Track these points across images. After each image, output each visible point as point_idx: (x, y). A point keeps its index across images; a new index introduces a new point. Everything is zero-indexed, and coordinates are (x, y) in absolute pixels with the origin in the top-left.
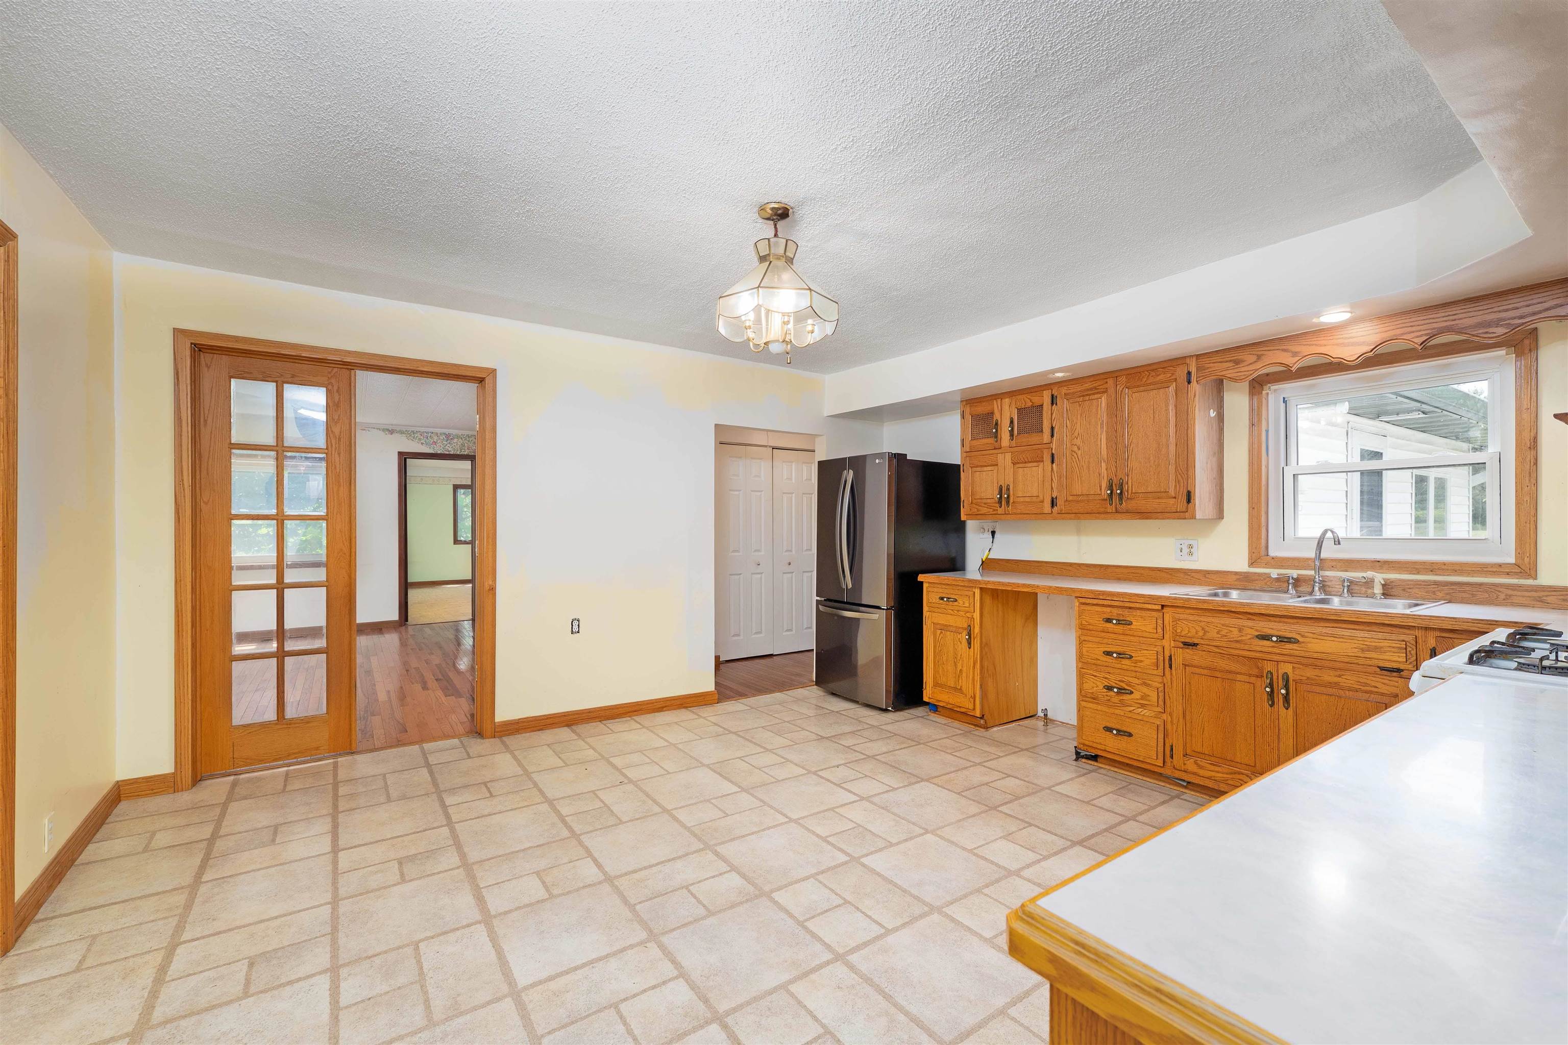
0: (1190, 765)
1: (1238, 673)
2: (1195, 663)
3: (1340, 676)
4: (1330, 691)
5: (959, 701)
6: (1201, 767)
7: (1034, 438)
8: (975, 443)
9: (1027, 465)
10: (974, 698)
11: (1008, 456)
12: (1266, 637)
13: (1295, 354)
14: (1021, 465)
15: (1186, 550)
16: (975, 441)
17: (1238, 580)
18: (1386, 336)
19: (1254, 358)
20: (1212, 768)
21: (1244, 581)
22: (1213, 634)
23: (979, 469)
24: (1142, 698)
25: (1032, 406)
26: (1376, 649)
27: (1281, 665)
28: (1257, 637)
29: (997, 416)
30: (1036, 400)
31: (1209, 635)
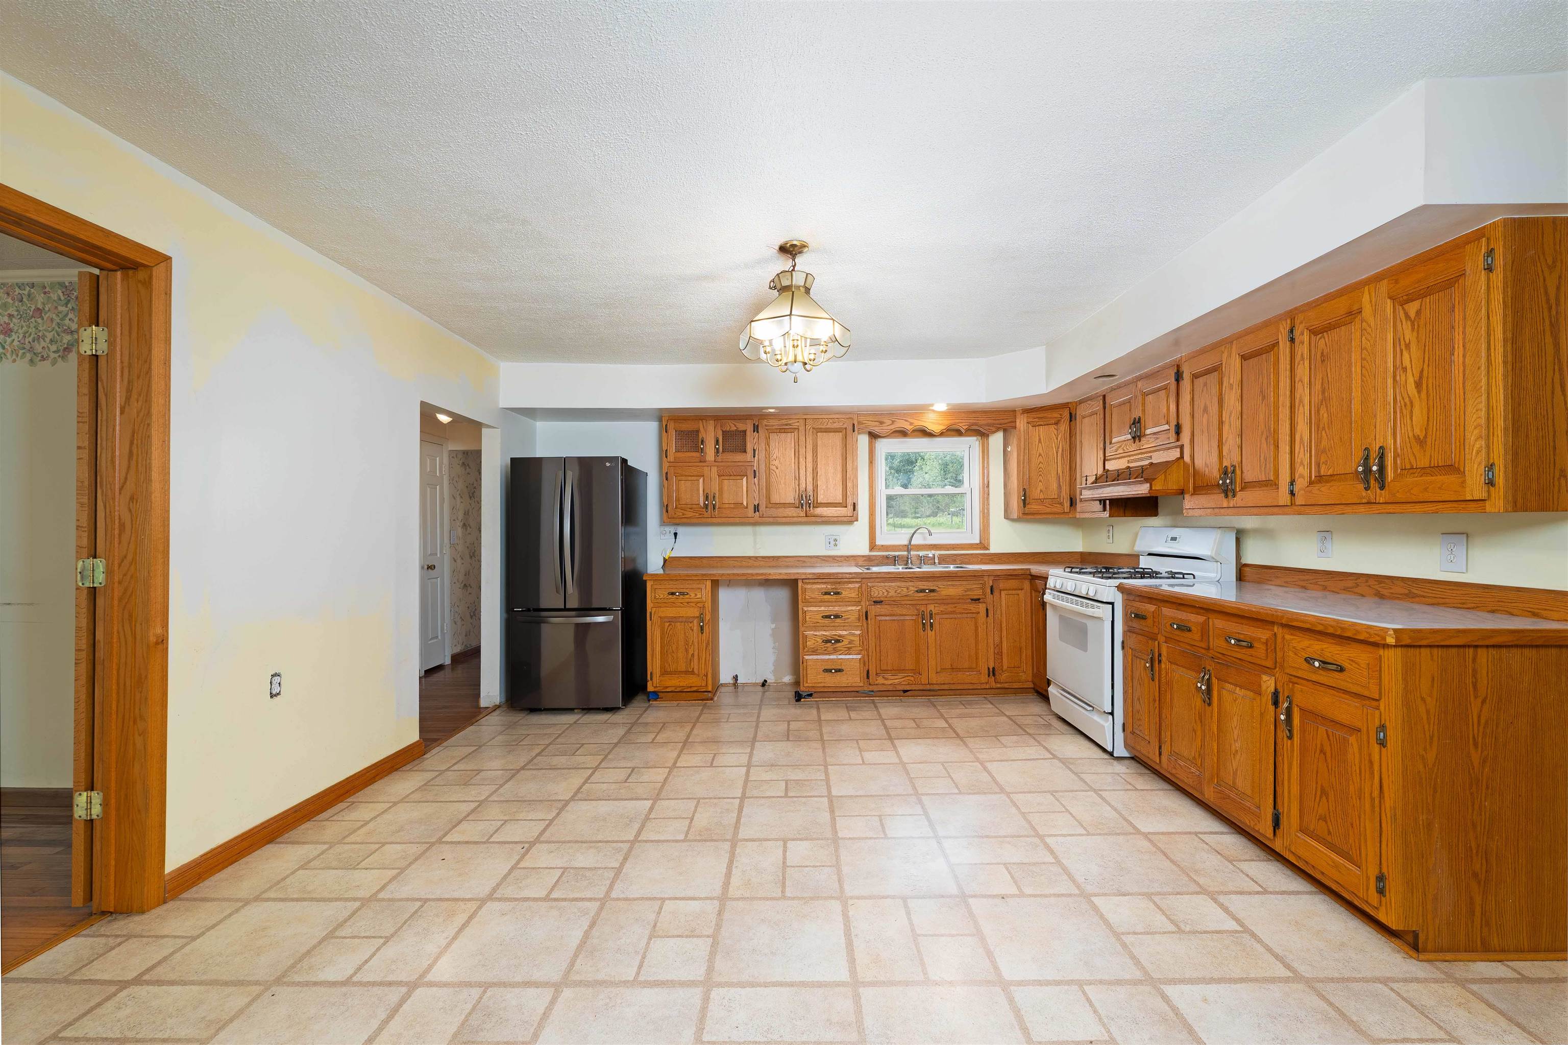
0: (880, 680)
1: (906, 615)
2: (882, 613)
3: (955, 607)
4: (952, 616)
5: (691, 681)
6: (886, 679)
7: (739, 457)
8: (679, 455)
9: (731, 478)
10: (706, 676)
11: (714, 469)
12: (923, 591)
13: (911, 424)
14: (726, 478)
15: (833, 543)
16: (679, 454)
17: (865, 560)
18: (953, 422)
19: (891, 422)
20: (893, 677)
21: (869, 560)
22: (892, 593)
23: (683, 478)
24: (850, 643)
25: (736, 431)
26: (970, 590)
27: (929, 606)
28: (917, 591)
29: (702, 434)
30: (741, 426)
31: (890, 594)
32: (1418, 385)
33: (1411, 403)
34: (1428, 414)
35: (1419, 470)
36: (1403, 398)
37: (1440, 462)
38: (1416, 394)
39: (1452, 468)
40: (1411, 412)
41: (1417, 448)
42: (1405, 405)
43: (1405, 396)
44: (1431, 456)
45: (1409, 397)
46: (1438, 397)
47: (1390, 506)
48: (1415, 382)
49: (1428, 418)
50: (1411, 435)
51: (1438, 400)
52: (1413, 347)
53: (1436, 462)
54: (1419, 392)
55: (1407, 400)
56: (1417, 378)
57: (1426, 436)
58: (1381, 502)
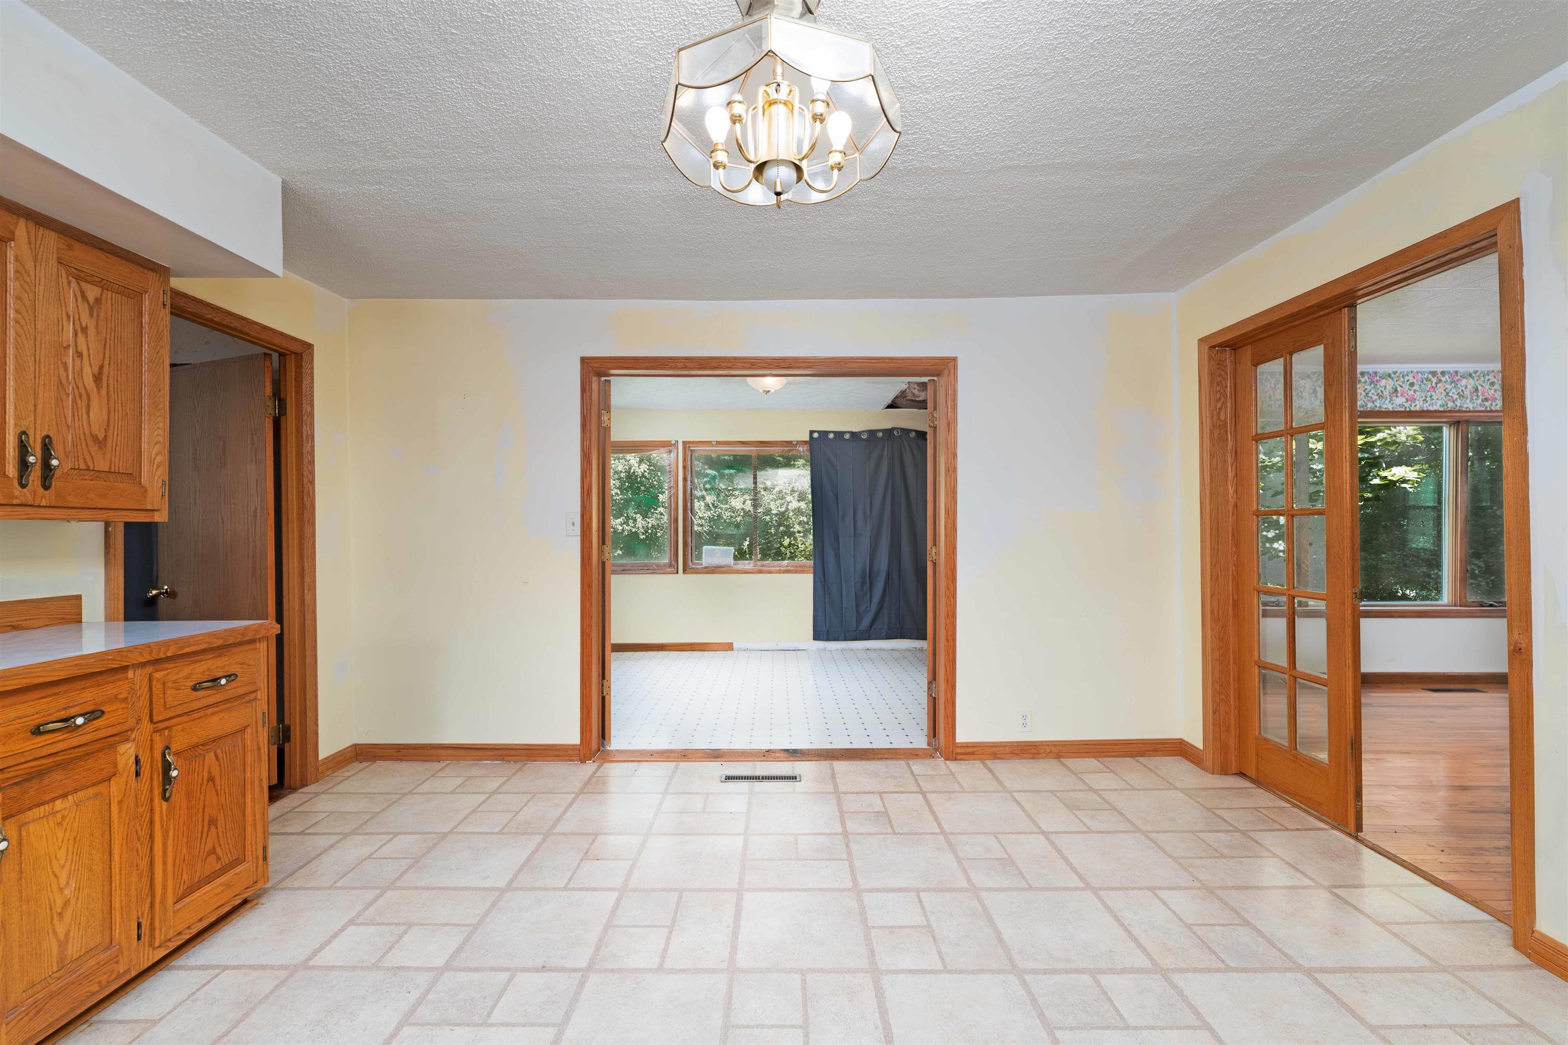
32: (97, 379)
33: (88, 396)
34: (109, 415)
35: (92, 473)
36: (77, 387)
37: (121, 468)
38: (95, 390)
39: (133, 476)
40: (88, 407)
41: (94, 448)
42: (80, 396)
43: (81, 385)
44: (111, 460)
45: (85, 389)
46: (120, 401)
47: (51, 511)
48: (94, 375)
49: (109, 419)
50: (87, 431)
51: (120, 405)
52: (91, 331)
53: (117, 468)
54: (99, 387)
55: (83, 391)
56: (96, 371)
57: (105, 438)
58: (43, 504)
